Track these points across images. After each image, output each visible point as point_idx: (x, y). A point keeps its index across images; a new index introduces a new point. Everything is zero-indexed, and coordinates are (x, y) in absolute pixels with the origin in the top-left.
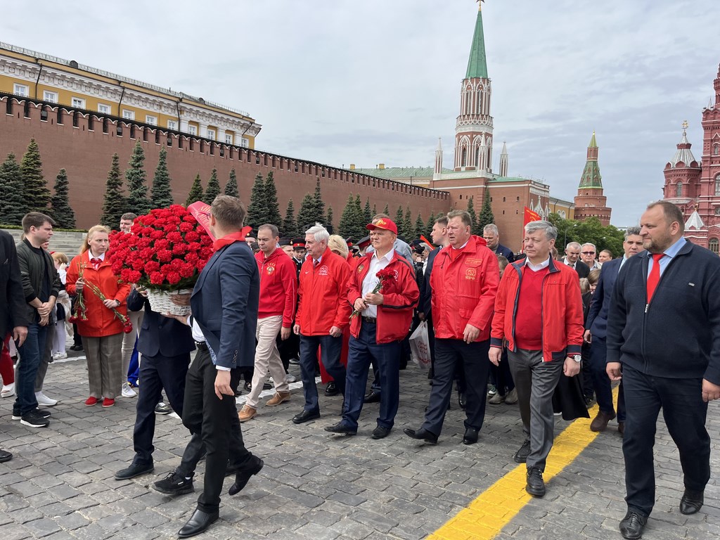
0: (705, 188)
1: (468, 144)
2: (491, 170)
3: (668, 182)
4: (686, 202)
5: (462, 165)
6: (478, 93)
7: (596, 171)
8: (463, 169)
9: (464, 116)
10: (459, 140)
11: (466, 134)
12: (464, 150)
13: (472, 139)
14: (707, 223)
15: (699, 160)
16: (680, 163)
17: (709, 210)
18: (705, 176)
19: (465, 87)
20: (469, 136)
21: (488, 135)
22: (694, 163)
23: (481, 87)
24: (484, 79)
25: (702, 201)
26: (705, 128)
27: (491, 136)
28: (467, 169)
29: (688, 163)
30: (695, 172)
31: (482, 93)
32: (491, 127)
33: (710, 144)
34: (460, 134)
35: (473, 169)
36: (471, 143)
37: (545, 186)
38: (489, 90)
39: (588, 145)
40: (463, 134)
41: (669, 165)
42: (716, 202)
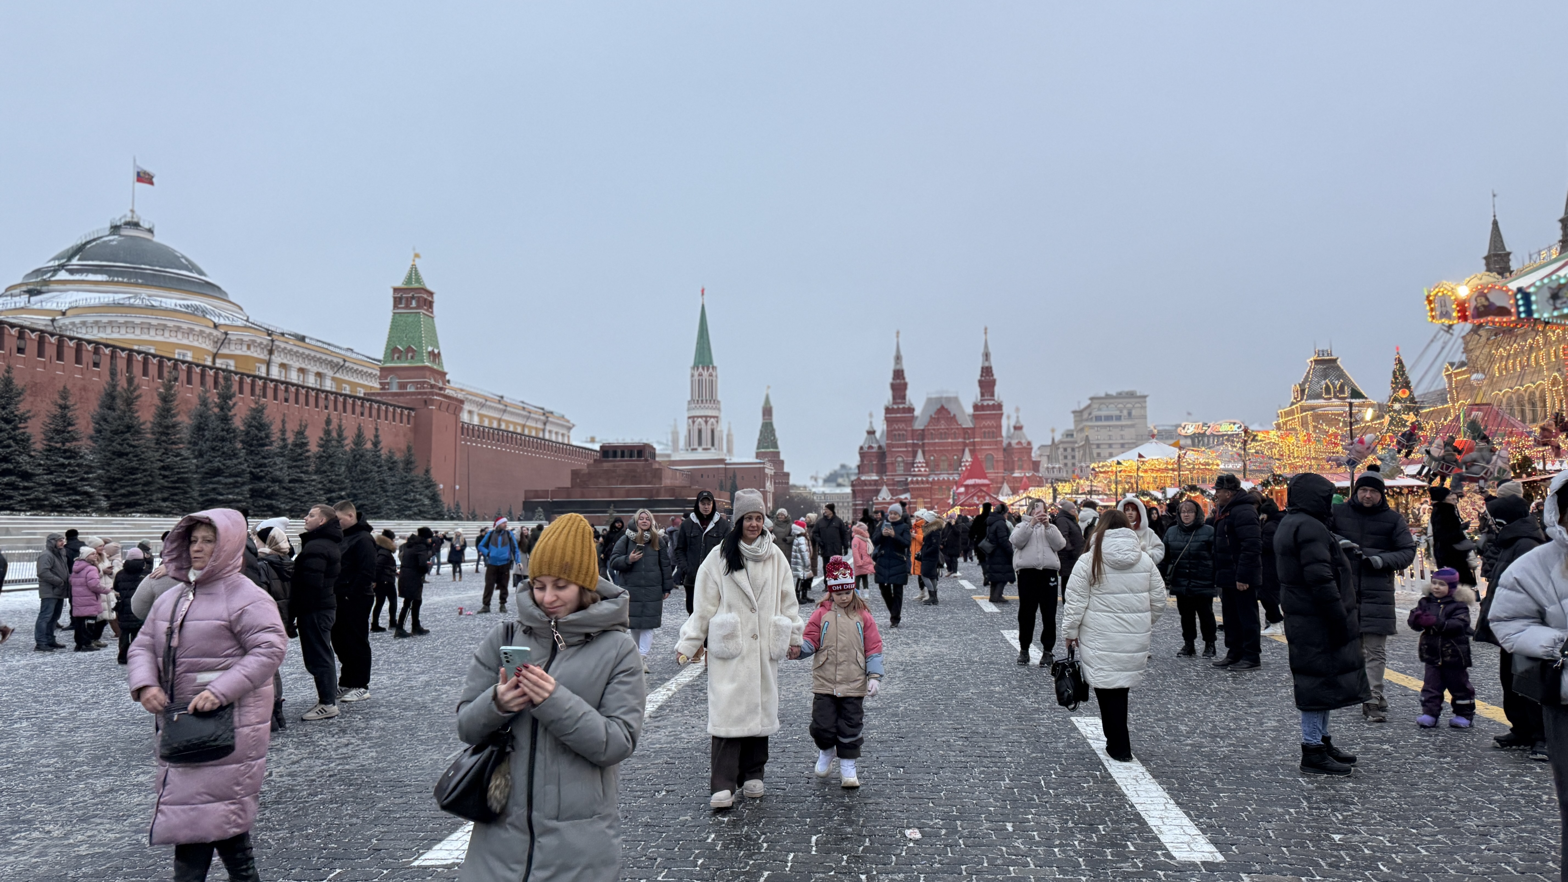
0: (890, 467)
1: (703, 426)
3: (862, 461)
4: (877, 479)
5: (699, 446)
6: (709, 380)
8: (700, 449)
9: (694, 401)
10: (694, 422)
11: (701, 417)
12: (700, 431)
13: (706, 422)
14: (893, 495)
15: (883, 443)
16: (870, 447)
17: (894, 485)
18: (888, 460)
19: (696, 374)
20: (704, 419)
22: (880, 447)
23: (711, 375)
24: (711, 368)
25: (889, 477)
26: (886, 421)
28: (704, 449)
29: (875, 445)
30: (882, 454)
31: (712, 381)
32: (719, 409)
33: (890, 433)
34: (693, 417)
35: (709, 449)
36: (707, 426)
38: (715, 376)
39: (762, 403)
40: (698, 417)
41: (861, 448)
42: (897, 479)
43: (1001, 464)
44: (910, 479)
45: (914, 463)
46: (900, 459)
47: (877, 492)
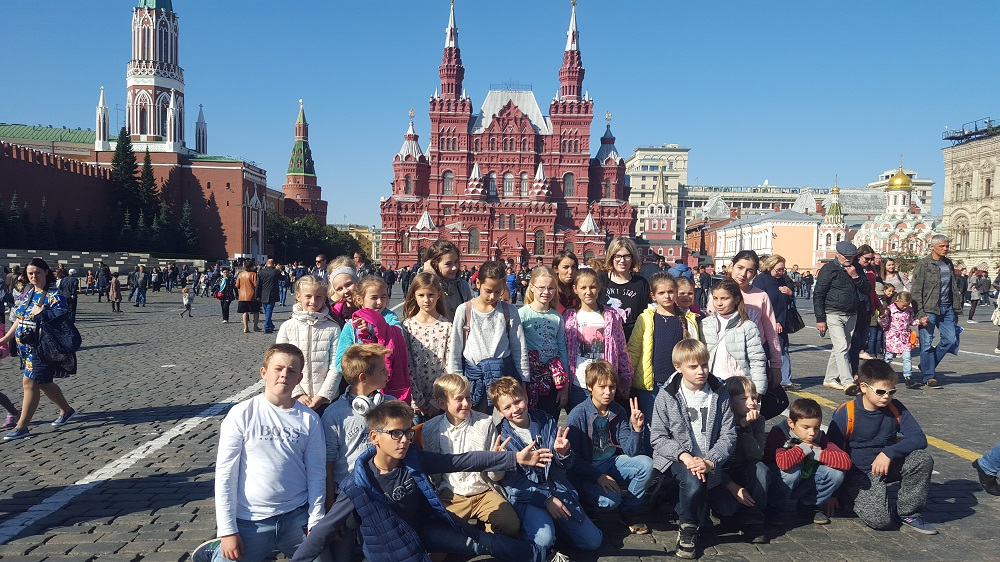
0: (433, 186)
1: (150, 103)
2: (184, 144)
3: (397, 176)
4: (417, 200)
5: (142, 133)
6: (161, 32)
7: (308, 154)
8: (143, 138)
9: (140, 62)
10: (134, 95)
11: (146, 88)
12: (143, 112)
13: (155, 96)
14: (437, 224)
15: (426, 154)
16: (408, 157)
17: (439, 210)
18: (433, 174)
19: (139, 20)
20: (150, 91)
21: (179, 94)
22: (422, 158)
23: (164, 24)
24: (168, 15)
25: (432, 199)
26: (433, 120)
27: (182, 95)
28: (150, 139)
29: (416, 157)
30: (423, 167)
31: (166, 34)
32: (182, 83)
33: (439, 139)
34: (135, 87)
35: (158, 139)
36: (155, 103)
37: (261, 170)
38: (176, 30)
40: (141, 87)
41: (397, 157)
42: (445, 202)
43: (585, 188)
44: (461, 202)
45: (468, 182)
46: (450, 176)
47: (417, 218)
